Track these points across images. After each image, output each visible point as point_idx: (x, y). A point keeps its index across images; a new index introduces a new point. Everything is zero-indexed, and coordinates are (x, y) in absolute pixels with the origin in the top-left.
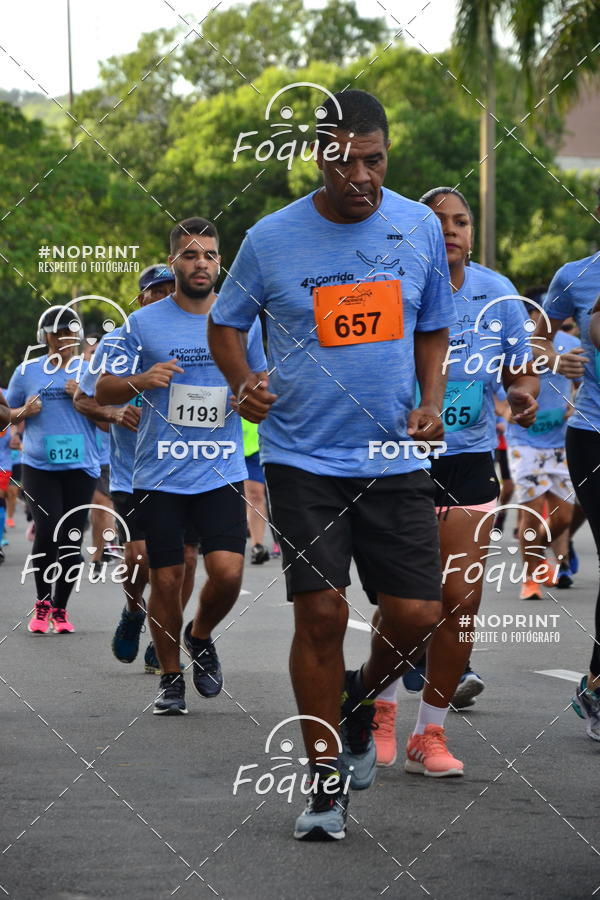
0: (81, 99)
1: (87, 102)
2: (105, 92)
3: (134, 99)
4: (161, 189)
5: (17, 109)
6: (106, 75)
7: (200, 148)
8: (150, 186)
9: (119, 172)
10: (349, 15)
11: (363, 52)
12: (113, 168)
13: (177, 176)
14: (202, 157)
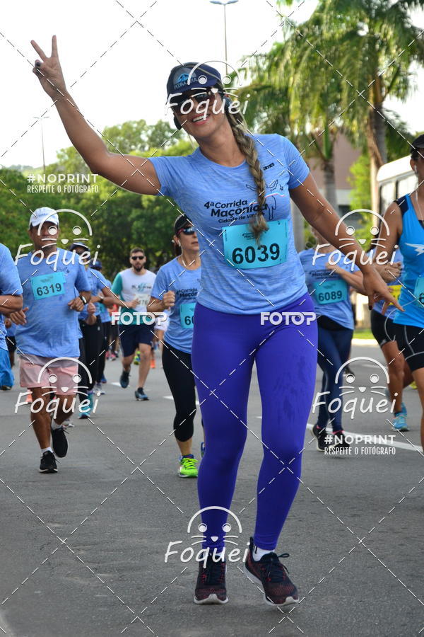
0: (48, 167)
1: (51, 169)
2: (59, 164)
3: (72, 167)
4: (86, 206)
5: (20, 173)
6: (59, 156)
7: (102, 188)
8: (80, 205)
9: (66, 200)
10: (166, 127)
11: (173, 143)
12: (64, 198)
13: (92, 201)
14: (103, 192)
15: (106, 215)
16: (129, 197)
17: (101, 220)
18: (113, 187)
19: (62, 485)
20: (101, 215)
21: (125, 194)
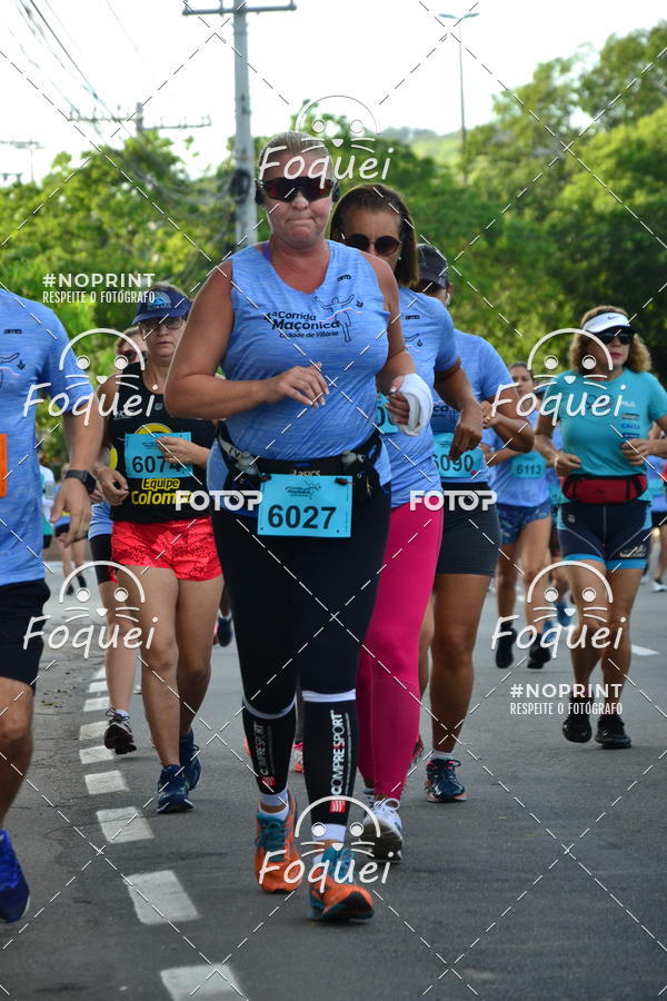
0: (473, 134)
1: (480, 137)
2: (499, 126)
3: (530, 133)
4: (559, 228)
5: (407, 147)
6: (501, 109)
7: (599, 182)
8: (546, 225)
9: (514, 212)
13: (576, 213)
14: (601, 193)
15: (606, 247)
17: (595, 260)
18: (625, 182)
20: (596, 249)
21: (653, 198)
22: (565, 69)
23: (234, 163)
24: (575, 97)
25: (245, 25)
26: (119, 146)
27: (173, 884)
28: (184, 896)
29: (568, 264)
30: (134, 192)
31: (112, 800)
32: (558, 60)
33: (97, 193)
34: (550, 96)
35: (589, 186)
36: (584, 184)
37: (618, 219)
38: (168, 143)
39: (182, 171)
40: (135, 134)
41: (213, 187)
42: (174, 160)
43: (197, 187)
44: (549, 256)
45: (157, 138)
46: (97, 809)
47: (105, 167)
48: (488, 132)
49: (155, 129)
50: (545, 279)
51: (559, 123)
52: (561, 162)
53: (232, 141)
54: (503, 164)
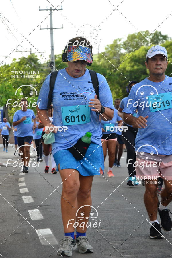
0: (101, 54)
2: (106, 52)
3: (112, 54)
4: (119, 73)
6: (106, 49)
7: (127, 64)
8: (116, 73)
9: (109, 70)
10: (160, 34)
11: (163, 42)
12: (108, 69)
13: (122, 70)
14: (128, 66)
16: (141, 69)
18: (132, 64)
19: (106, 210)
21: (138, 67)
22: (120, 40)
23: (51, 60)
24: (122, 46)
25: (53, 32)
26: (26, 57)
27: (38, 212)
28: (41, 214)
29: (121, 81)
30: (30, 66)
31: (25, 194)
32: (118, 39)
33: (22, 67)
34: (117, 46)
35: (125, 65)
36: (124, 64)
37: (131, 72)
38: (37, 56)
39: (40, 62)
40: (30, 54)
41: (46, 65)
42: (38, 60)
43: (43, 65)
44: (117, 79)
45: (34, 55)
46: (22, 196)
47: (24, 61)
48: (104, 53)
49: (34, 53)
50: (116, 84)
51: (119, 52)
52: (119, 60)
53: (50, 56)
54: (107, 60)
